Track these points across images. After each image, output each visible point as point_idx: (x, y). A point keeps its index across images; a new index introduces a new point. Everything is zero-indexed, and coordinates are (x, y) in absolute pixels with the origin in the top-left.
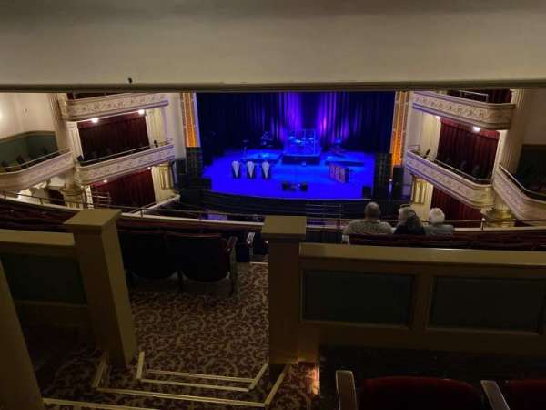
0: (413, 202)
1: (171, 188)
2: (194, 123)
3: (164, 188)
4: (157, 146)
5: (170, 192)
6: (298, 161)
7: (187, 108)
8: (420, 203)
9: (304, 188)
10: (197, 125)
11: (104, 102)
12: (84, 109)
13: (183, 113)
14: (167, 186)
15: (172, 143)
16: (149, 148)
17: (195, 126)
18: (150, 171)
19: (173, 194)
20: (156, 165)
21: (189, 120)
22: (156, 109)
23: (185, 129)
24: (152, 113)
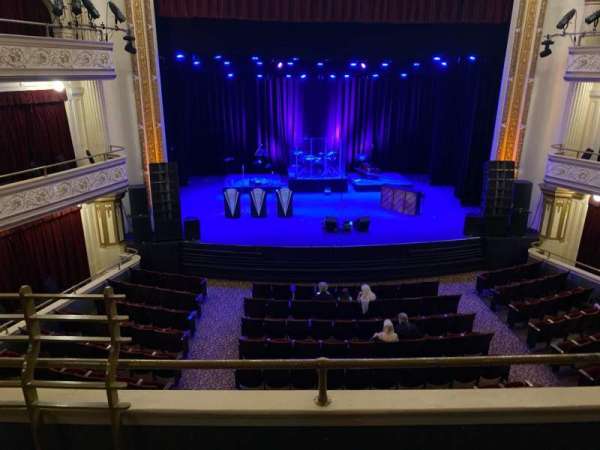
0: (548, 236)
1: (119, 242)
2: (158, 121)
3: (106, 244)
4: (92, 161)
5: (118, 251)
6: (316, 187)
7: (146, 92)
8: (559, 238)
9: (362, 226)
10: (162, 125)
13: (138, 100)
14: (112, 239)
15: (123, 155)
16: (74, 165)
17: (158, 126)
18: (77, 212)
19: (125, 255)
20: (88, 201)
21: (148, 115)
22: (87, 85)
23: (141, 131)
24: (79, 94)
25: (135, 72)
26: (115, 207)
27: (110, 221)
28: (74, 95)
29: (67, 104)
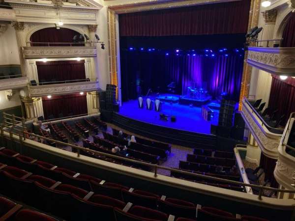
1: (97, 108)
2: (117, 71)
3: (93, 108)
4: (89, 80)
5: (96, 110)
7: (113, 61)
8: (254, 145)
9: (173, 120)
11: (48, 50)
12: (34, 52)
13: (110, 63)
16: (86, 81)
19: (97, 112)
21: (113, 68)
22: (92, 59)
23: (110, 74)
24: (89, 61)
25: (110, 55)
26: (97, 97)
27: (95, 101)
28: (88, 61)
29: (85, 64)
